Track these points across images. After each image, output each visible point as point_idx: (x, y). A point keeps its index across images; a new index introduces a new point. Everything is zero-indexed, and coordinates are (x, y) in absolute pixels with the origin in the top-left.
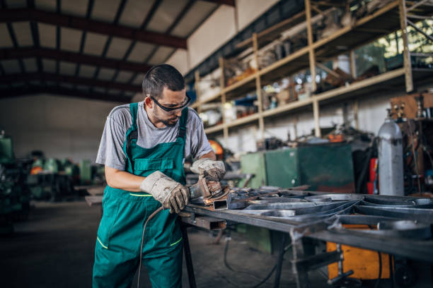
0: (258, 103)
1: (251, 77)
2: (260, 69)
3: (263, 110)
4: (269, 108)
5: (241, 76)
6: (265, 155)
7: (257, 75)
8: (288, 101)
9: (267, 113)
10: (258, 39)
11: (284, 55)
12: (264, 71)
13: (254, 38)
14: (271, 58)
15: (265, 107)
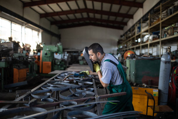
0: (160, 34)
1: (158, 23)
2: (162, 19)
3: (161, 38)
4: (163, 37)
5: (156, 21)
6: (130, 61)
7: (160, 22)
8: (170, 35)
9: (162, 39)
10: (162, 6)
11: (171, 14)
12: (164, 20)
13: (161, 6)
14: (167, 14)
15: (162, 36)
